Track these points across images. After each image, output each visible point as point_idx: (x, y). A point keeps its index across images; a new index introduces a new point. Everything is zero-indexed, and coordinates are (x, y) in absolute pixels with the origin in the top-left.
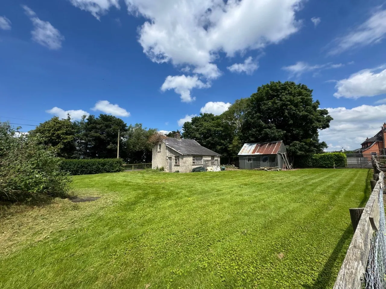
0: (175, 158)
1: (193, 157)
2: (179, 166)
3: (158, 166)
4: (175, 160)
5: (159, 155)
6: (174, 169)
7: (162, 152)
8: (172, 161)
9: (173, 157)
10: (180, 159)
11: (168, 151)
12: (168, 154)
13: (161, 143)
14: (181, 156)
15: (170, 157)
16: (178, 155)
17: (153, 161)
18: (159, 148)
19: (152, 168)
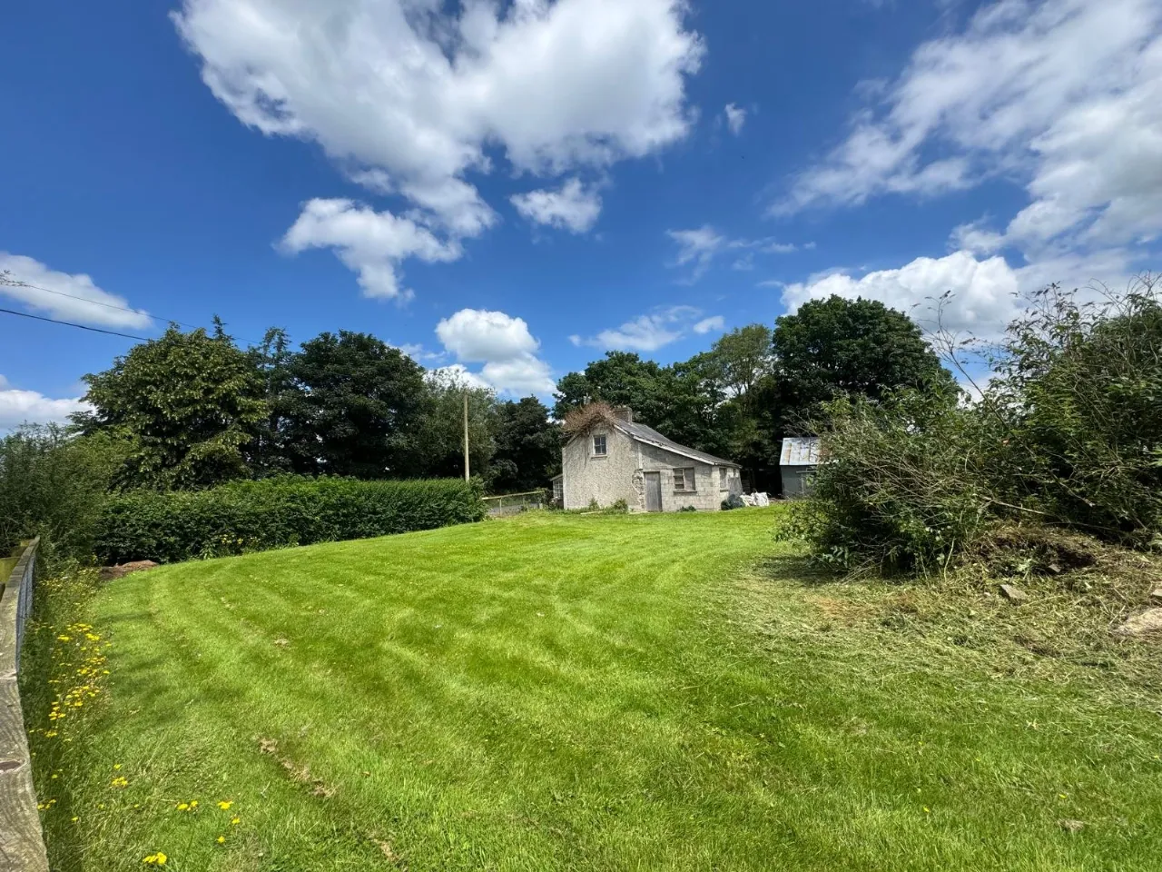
0: (673, 474)
1: (720, 469)
2: (694, 493)
3: (596, 498)
4: (676, 478)
5: (598, 466)
6: (671, 502)
7: (612, 460)
8: (664, 481)
9: (668, 472)
10: (696, 476)
11: (640, 455)
12: (644, 462)
13: (606, 432)
14: (700, 468)
15: (650, 470)
16: (686, 464)
17: (567, 485)
18: (596, 447)
19: (566, 506)
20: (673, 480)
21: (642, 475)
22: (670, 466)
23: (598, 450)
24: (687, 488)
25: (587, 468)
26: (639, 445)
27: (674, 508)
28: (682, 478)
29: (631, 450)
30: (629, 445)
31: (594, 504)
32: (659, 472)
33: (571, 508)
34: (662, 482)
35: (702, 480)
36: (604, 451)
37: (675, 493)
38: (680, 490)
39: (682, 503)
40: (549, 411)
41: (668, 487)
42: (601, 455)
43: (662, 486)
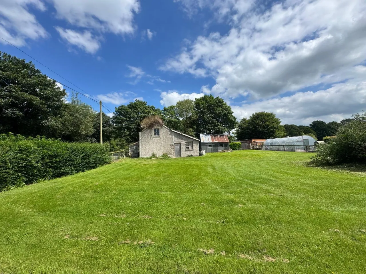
2: (192, 150)
3: (155, 153)
4: (186, 145)
5: (156, 140)
6: (184, 154)
7: (162, 138)
8: (182, 146)
9: (183, 143)
10: (193, 144)
11: (173, 136)
12: (175, 139)
13: (159, 127)
14: (195, 142)
15: (177, 142)
16: (191, 140)
17: (141, 148)
18: (154, 133)
19: (140, 156)
20: (185, 146)
21: (174, 144)
22: (184, 141)
23: (155, 134)
24: (190, 148)
25: (151, 141)
26: (173, 133)
27: (185, 156)
28: (188, 145)
29: (170, 134)
30: (169, 133)
31: (154, 156)
32: (180, 143)
33: (143, 157)
34: (181, 146)
35: (195, 146)
36: (158, 134)
37: (186, 150)
38: (188, 149)
39: (188, 154)
40: (110, 119)
41: (183, 148)
42: (157, 136)
43: (181, 148)
